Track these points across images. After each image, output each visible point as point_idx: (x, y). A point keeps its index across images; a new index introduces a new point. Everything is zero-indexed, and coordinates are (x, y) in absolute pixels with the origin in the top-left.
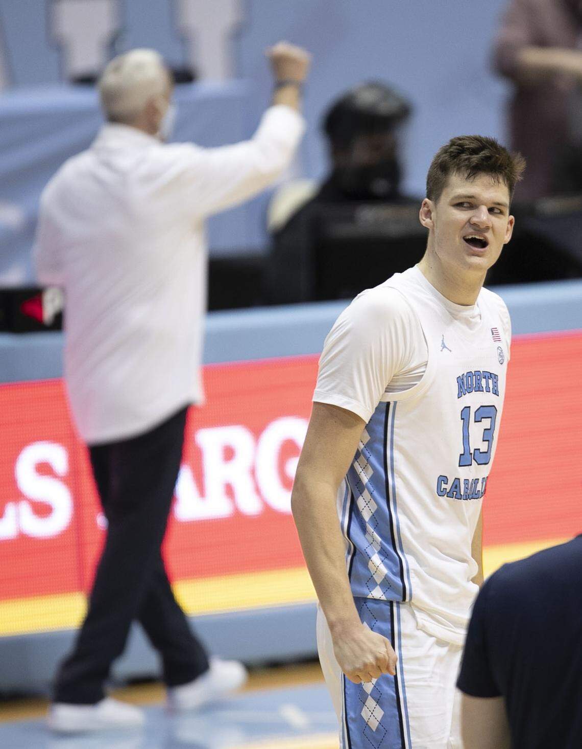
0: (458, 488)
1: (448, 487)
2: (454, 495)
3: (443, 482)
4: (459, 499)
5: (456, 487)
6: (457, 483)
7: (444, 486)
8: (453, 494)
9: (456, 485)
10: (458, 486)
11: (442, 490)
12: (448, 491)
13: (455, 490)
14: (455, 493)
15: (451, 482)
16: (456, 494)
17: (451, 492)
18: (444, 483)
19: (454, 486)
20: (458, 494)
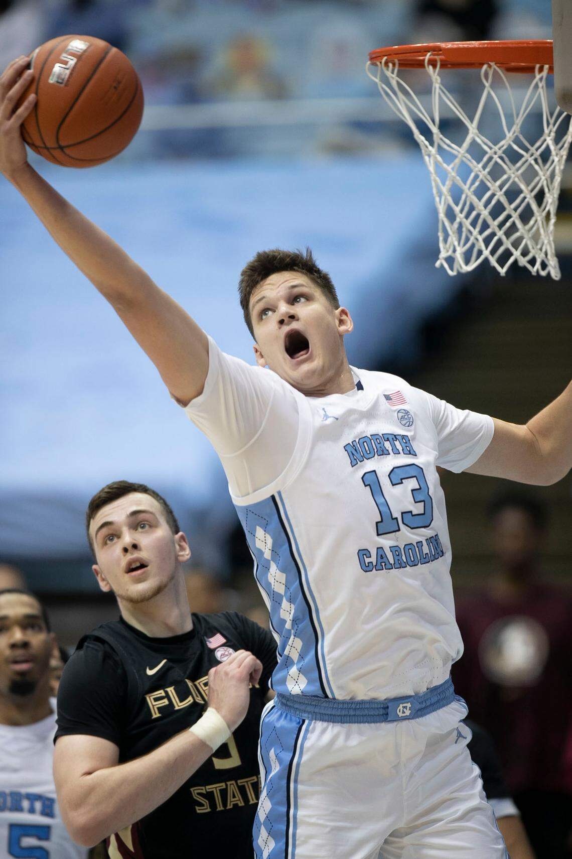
0: (385, 558)
1: (373, 559)
2: (384, 566)
3: (365, 556)
4: (390, 569)
5: (382, 557)
6: (380, 552)
7: (367, 560)
8: (382, 565)
9: (381, 556)
10: (384, 556)
11: (367, 565)
12: (374, 564)
13: (382, 560)
14: (383, 564)
15: (374, 553)
16: (385, 565)
17: (379, 563)
18: (367, 557)
19: (379, 557)
20: (387, 563)
